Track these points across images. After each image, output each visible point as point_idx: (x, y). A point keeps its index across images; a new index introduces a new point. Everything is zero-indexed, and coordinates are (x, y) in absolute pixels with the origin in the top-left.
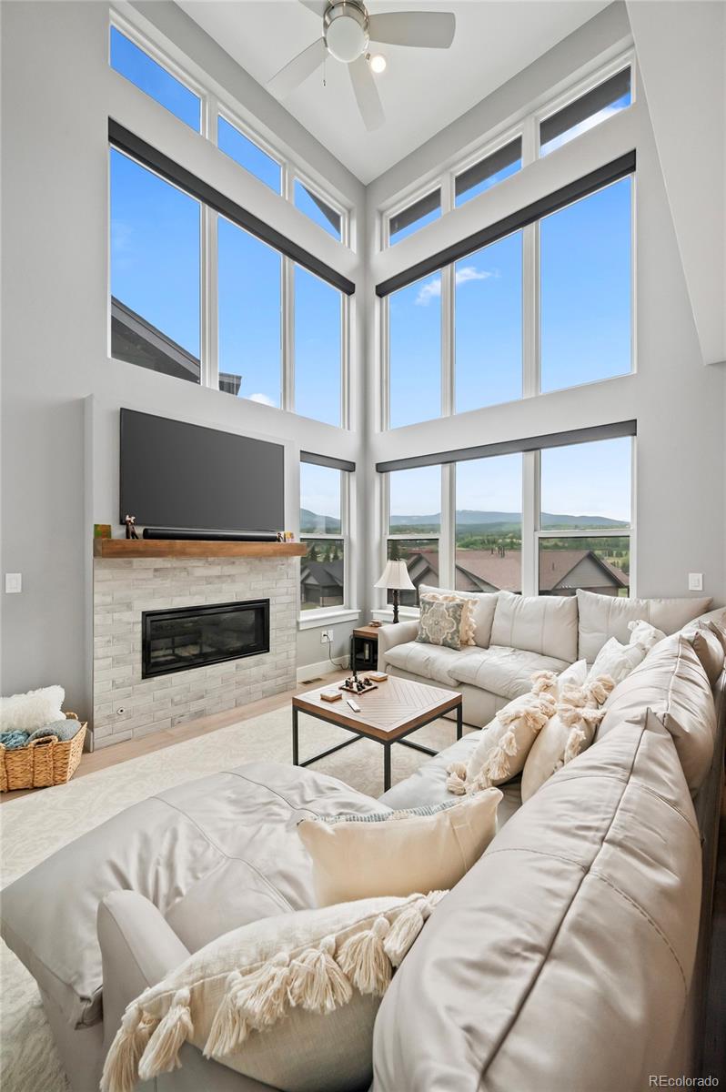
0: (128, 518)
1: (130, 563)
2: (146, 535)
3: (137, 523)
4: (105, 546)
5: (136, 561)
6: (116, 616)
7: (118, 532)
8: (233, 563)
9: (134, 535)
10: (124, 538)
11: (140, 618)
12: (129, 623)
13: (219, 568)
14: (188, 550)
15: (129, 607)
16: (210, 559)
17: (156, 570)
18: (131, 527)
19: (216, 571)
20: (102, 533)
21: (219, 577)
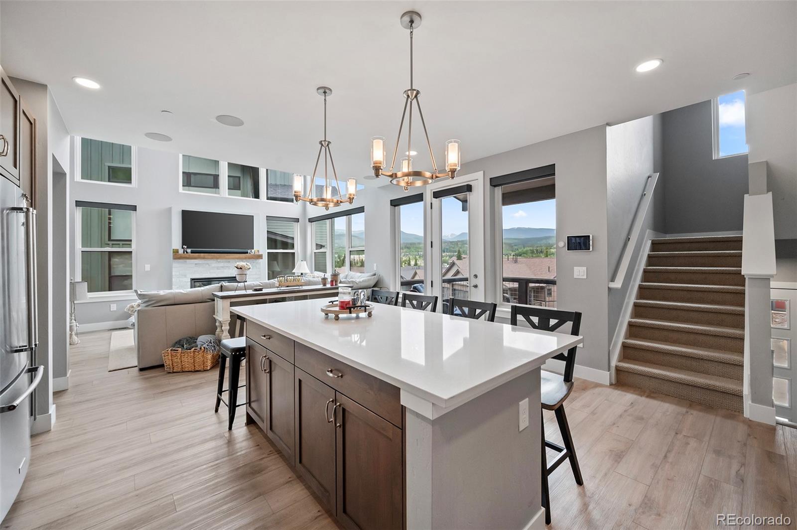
0: (184, 246)
1: (186, 261)
2: (192, 252)
3: (187, 248)
4: (176, 255)
5: (188, 261)
6: (181, 279)
7: (181, 251)
8: (229, 262)
9: (187, 252)
10: (183, 253)
11: (190, 280)
12: (185, 282)
13: (223, 264)
14: (206, 257)
15: (185, 276)
16: (219, 260)
17: (196, 264)
18: (185, 250)
19: (222, 265)
20: (176, 252)
21: (222, 267)
